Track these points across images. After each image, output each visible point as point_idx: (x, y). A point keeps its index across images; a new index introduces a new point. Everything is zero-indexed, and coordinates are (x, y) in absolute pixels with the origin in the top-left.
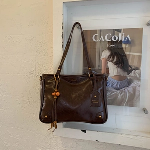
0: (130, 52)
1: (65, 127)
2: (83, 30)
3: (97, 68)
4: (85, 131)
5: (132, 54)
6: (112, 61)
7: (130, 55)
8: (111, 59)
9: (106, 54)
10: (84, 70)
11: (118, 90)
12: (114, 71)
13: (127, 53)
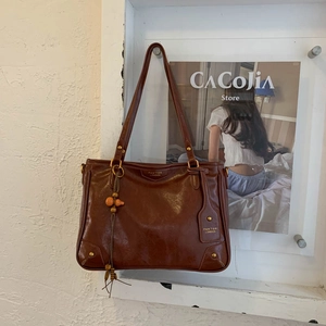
0: (272, 113)
1: (124, 276)
2: (169, 60)
3: (198, 147)
4: (167, 286)
5: (274, 117)
6: (230, 133)
7: (270, 120)
9: (219, 116)
10: (169, 150)
11: (243, 195)
12: (234, 154)
13: (265, 116)
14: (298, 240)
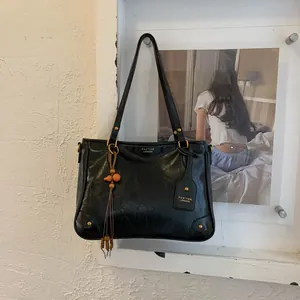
0: (253, 96)
3: (186, 128)
5: (256, 99)
8: (215, 110)
9: (205, 99)
10: (160, 132)
11: (228, 171)
13: (247, 98)
14: (279, 211)
